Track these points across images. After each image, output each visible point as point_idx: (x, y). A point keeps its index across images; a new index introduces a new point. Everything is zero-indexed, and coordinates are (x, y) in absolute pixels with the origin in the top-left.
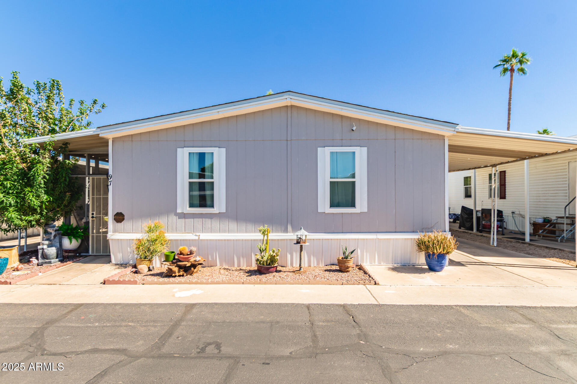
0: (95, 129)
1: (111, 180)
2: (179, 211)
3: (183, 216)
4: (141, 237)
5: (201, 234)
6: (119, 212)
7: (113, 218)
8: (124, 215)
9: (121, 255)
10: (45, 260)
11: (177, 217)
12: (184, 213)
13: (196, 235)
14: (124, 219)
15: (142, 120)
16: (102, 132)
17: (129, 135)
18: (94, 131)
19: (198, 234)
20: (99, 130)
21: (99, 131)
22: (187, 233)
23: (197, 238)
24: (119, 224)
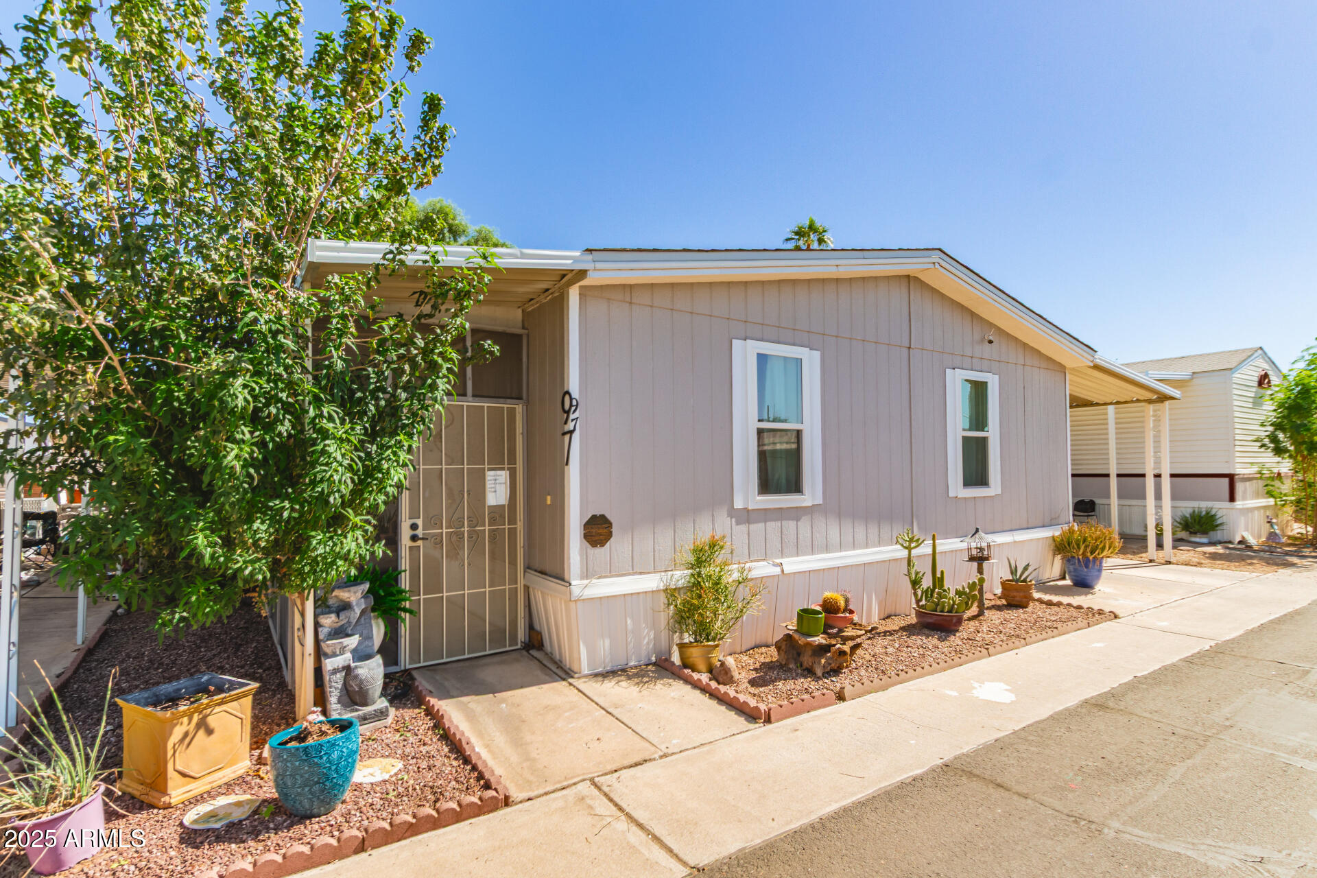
0: (577, 254)
1: (576, 415)
2: (739, 504)
3: (747, 517)
4: (662, 584)
5: (785, 561)
6: (598, 513)
7: (583, 532)
8: (612, 521)
9: (607, 642)
10: (357, 710)
11: (734, 520)
12: (750, 508)
13: (776, 565)
14: (610, 535)
15: (699, 251)
16: (599, 266)
17: (624, 286)
18: (575, 260)
19: (778, 561)
20: (589, 257)
21: (588, 262)
22: (755, 561)
23: (777, 570)
24: (599, 551)
